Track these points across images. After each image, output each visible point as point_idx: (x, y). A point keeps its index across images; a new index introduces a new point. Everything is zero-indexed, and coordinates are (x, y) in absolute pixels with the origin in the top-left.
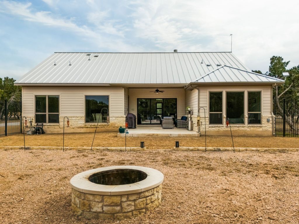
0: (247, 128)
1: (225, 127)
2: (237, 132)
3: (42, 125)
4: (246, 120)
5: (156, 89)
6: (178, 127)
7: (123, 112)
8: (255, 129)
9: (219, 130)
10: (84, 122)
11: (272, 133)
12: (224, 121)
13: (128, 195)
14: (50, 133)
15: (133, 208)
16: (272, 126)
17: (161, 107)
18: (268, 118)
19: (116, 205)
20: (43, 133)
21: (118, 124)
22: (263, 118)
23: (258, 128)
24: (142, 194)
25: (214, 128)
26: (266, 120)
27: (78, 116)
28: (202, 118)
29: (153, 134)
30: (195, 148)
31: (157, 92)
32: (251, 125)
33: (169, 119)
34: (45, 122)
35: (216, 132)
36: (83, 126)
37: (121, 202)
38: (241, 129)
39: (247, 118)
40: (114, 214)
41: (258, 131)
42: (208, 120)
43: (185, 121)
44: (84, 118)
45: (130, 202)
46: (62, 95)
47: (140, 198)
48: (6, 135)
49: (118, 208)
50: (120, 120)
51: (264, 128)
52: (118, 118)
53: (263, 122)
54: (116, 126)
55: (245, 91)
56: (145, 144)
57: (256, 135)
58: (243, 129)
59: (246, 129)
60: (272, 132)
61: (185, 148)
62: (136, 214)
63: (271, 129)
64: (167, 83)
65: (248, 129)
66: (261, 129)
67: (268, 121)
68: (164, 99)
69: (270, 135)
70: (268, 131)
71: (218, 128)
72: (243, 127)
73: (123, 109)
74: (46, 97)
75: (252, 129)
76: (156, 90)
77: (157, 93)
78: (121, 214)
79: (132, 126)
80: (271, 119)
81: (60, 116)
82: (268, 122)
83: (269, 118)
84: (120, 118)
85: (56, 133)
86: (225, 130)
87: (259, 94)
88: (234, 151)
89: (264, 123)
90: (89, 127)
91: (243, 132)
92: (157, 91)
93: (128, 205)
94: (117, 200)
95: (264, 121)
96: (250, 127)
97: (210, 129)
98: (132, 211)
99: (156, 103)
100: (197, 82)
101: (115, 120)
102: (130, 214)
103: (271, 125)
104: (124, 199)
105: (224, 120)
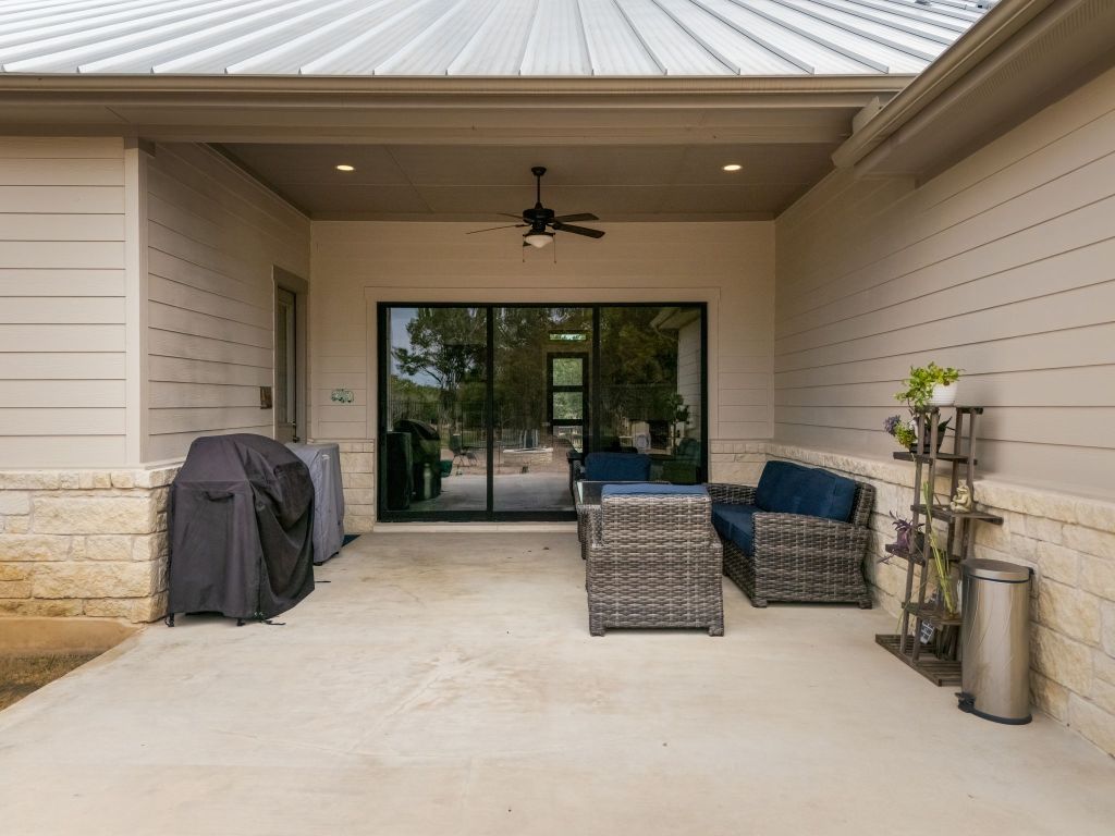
6: (759, 592)
17: (580, 383)
21: (68, 568)
31: (538, 230)
33: (664, 516)
43: (833, 528)
50: (90, 526)
52: (62, 501)
54: (40, 591)
64: (579, 72)
68: (606, 312)
77: (538, 241)
79: (223, 597)
84: (84, 501)
99: (551, 357)
101: (23, 523)
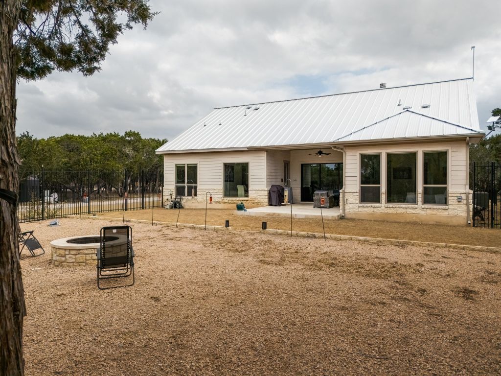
0: (420, 211)
1: (383, 208)
2: (403, 217)
3: (181, 198)
4: (420, 198)
5: (319, 150)
7: (265, 183)
8: (434, 212)
9: (374, 211)
10: (222, 196)
11: (466, 220)
12: (382, 199)
13: (70, 250)
14: (188, 208)
15: (74, 260)
16: (466, 208)
18: (459, 195)
19: (62, 256)
20: (181, 207)
21: (259, 199)
22: (449, 195)
23: (440, 210)
24: (81, 251)
25: (366, 209)
26: (456, 198)
27: (215, 189)
28: (348, 194)
29: (274, 214)
30: (285, 232)
32: (426, 206)
34: (184, 195)
35: (369, 214)
36: (221, 200)
37: (65, 254)
38: (409, 211)
39: (421, 195)
40: (61, 262)
41: (440, 216)
42: (357, 196)
44: (222, 191)
45: (72, 256)
46: (201, 163)
47: (79, 254)
48: (143, 208)
49: (63, 259)
50: (261, 195)
51: (451, 212)
53: (450, 202)
55: (418, 151)
56: (230, 223)
57: (436, 222)
58: (414, 212)
59: (418, 211)
60: (465, 218)
61: (273, 230)
62: (76, 266)
63: (464, 214)
65: (423, 213)
66: (446, 213)
67: (459, 200)
69: (462, 223)
70: (459, 217)
71: (372, 209)
72: (413, 208)
73: (265, 180)
74: (184, 167)
75: (429, 212)
76: (318, 152)
77: (320, 156)
78: (65, 263)
80: (464, 197)
81: (197, 189)
82: (459, 202)
83: (462, 195)
84: (260, 192)
85: (194, 208)
86: (383, 212)
87: (443, 155)
88: (325, 238)
89: (452, 203)
90: (227, 203)
91: (413, 217)
92: (320, 153)
93: (70, 257)
94: (62, 252)
95: (451, 199)
96: (425, 209)
97: (360, 209)
98: (73, 262)
100: (338, 141)
101: (255, 194)
102: (71, 264)
103: (464, 207)
104: (67, 252)
105: (383, 197)
